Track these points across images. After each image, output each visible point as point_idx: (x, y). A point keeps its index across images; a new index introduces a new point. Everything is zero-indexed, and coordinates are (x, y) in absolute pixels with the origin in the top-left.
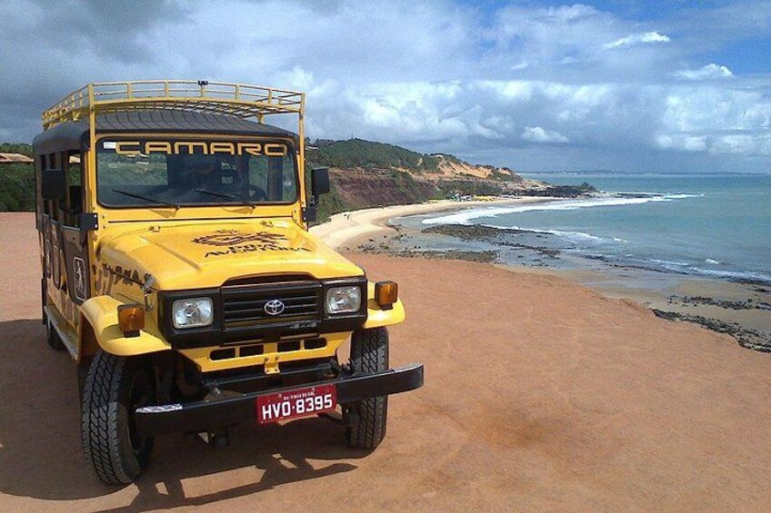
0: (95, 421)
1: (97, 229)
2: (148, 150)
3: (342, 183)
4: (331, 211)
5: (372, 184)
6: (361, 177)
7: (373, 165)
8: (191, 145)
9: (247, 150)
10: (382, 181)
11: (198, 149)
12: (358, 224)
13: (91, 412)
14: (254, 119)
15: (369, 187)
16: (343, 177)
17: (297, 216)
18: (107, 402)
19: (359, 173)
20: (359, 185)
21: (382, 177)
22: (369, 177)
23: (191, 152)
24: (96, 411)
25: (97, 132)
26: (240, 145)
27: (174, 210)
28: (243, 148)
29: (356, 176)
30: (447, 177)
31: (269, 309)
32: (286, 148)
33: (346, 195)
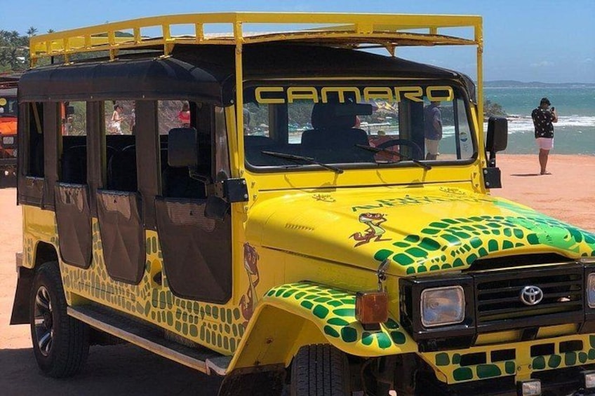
1: (247, 200)
2: (291, 97)
9: (406, 95)
17: (477, 180)
23: (342, 100)
26: (397, 90)
28: (402, 93)
31: (527, 297)
32: (451, 91)
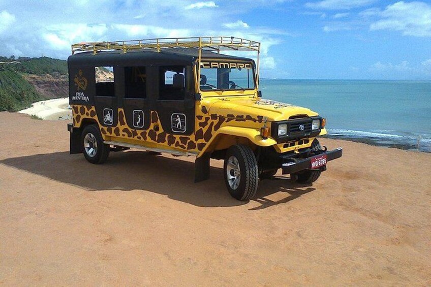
0: (251, 173)
1: (201, 100)
3: (38, 83)
4: (33, 100)
5: (57, 84)
6: (50, 80)
7: (56, 72)
8: (224, 64)
10: (63, 82)
11: (226, 65)
12: (51, 108)
13: (250, 170)
14: (216, 52)
15: (55, 86)
16: (39, 80)
18: (254, 165)
19: (48, 77)
20: (49, 85)
21: (63, 80)
22: (55, 80)
24: (251, 169)
25: (201, 58)
27: (221, 92)
29: (47, 80)
30: (101, 80)
33: (41, 91)
